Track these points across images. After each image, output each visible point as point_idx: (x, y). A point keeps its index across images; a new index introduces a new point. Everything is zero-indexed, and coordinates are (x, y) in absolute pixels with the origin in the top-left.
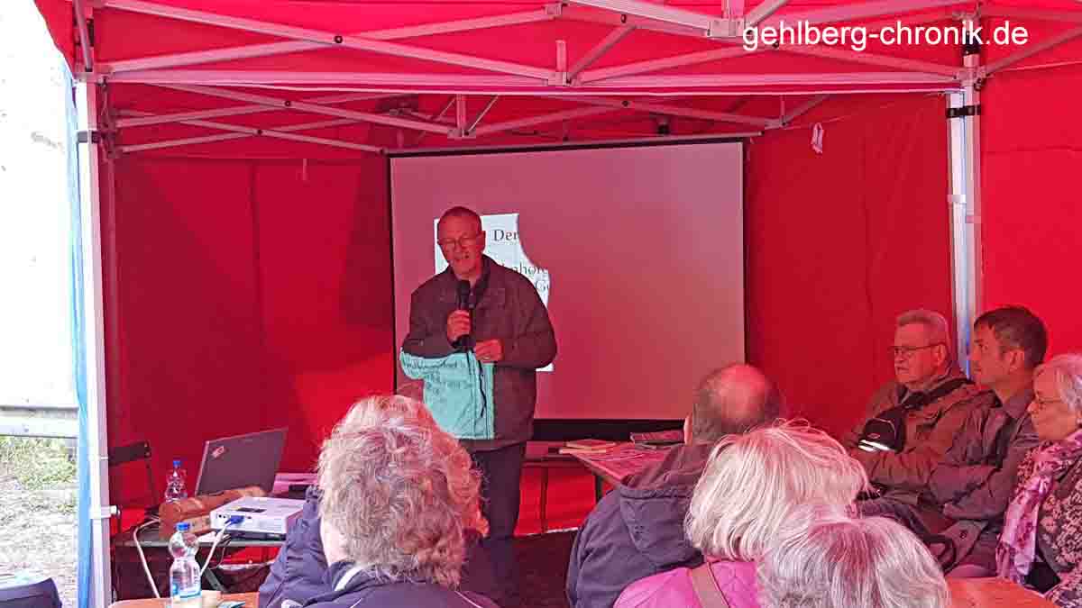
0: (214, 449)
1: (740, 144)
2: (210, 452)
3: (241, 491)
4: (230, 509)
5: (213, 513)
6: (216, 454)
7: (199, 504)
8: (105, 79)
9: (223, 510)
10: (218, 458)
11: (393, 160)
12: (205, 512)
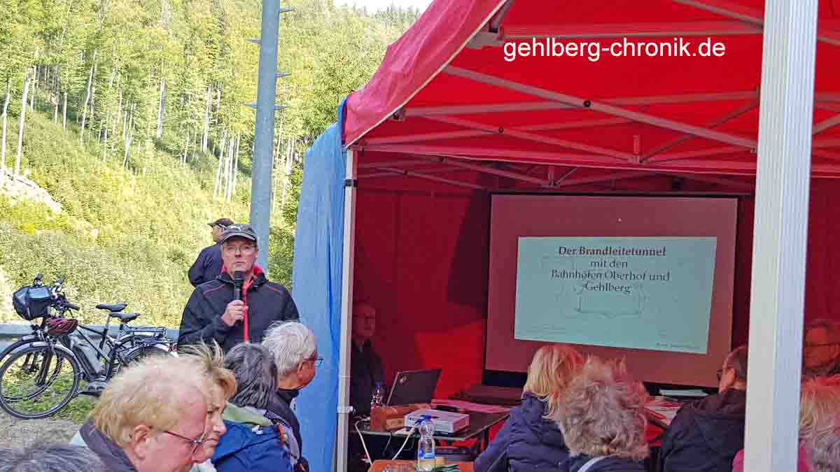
0: (401, 378)
1: (736, 200)
2: (398, 380)
3: (419, 405)
4: (417, 415)
5: (406, 417)
6: (402, 381)
7: (394, 410)
8: (363, 149)
9: (412, 415)
10: (404, 383)
11: (493, 197)
12: (402, 415)
